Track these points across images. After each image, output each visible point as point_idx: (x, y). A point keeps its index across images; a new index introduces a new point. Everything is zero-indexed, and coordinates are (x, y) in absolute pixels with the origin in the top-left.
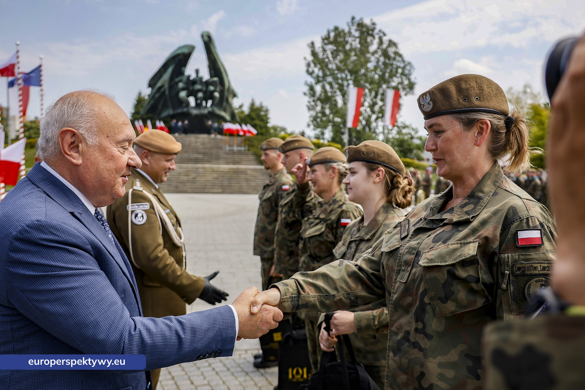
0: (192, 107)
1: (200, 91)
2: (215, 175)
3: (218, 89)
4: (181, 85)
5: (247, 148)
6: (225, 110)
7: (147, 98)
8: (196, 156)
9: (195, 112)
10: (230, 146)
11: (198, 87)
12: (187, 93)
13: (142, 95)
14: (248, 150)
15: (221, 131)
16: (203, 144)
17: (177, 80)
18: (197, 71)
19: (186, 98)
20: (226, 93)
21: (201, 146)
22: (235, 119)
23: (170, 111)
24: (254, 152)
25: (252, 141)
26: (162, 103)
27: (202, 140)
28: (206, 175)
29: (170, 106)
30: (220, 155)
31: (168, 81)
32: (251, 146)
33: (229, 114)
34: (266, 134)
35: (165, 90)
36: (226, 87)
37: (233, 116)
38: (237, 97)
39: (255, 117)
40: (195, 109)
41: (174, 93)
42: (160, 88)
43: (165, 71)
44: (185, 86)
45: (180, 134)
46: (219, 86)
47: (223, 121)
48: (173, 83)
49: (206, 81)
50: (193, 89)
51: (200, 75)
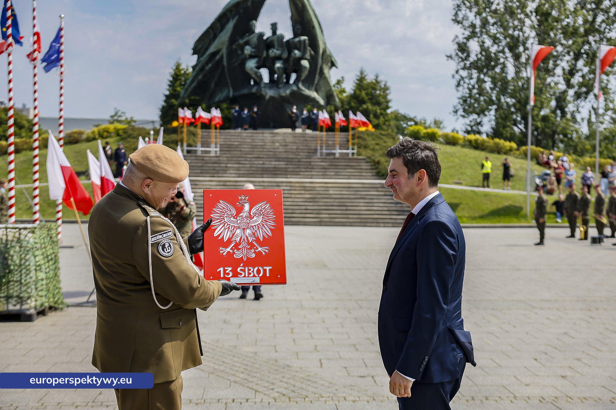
0: (266, 84)
1: (278, 58)
3: (308, 56)
4: (248, 50)
5: (355, 151)
6: (317, 91)
8: (275, 164)
9: (270, 93)
10: (328, 147)
11: (274, 52)
12: (257, 62)
13: (183, 66)
14: (359, 154)
16: (285, 145)
17: (241, 42)
18: (274, 27)
20: (320, 61)
21: (281, 149)
22: (332, 103)
23: (229, 91)
24: (369, 157)
25: (364, 139)
26: (216, 78)
27: (283, 138)
28: (293, 196)
29: (230, 84)
30: (313, 163)
31: (226, 43)
32: (362, 147)
33: (324, 94)
34: (385, 127)
35: (222, 57)
36: (321, 51)
37: (329, 98)
38: (337, 67)
39: (366, 98)
40: (270, 88)
41: (236, 64)
42: (214, 55)
43: (222, 27)
44: (254, 52)
45: (246, 129)
46: (309, 48)
47: (314, 107)
48: (234, 47)
49: (288, 41)
50: (268, 55)
51: (278, 32)
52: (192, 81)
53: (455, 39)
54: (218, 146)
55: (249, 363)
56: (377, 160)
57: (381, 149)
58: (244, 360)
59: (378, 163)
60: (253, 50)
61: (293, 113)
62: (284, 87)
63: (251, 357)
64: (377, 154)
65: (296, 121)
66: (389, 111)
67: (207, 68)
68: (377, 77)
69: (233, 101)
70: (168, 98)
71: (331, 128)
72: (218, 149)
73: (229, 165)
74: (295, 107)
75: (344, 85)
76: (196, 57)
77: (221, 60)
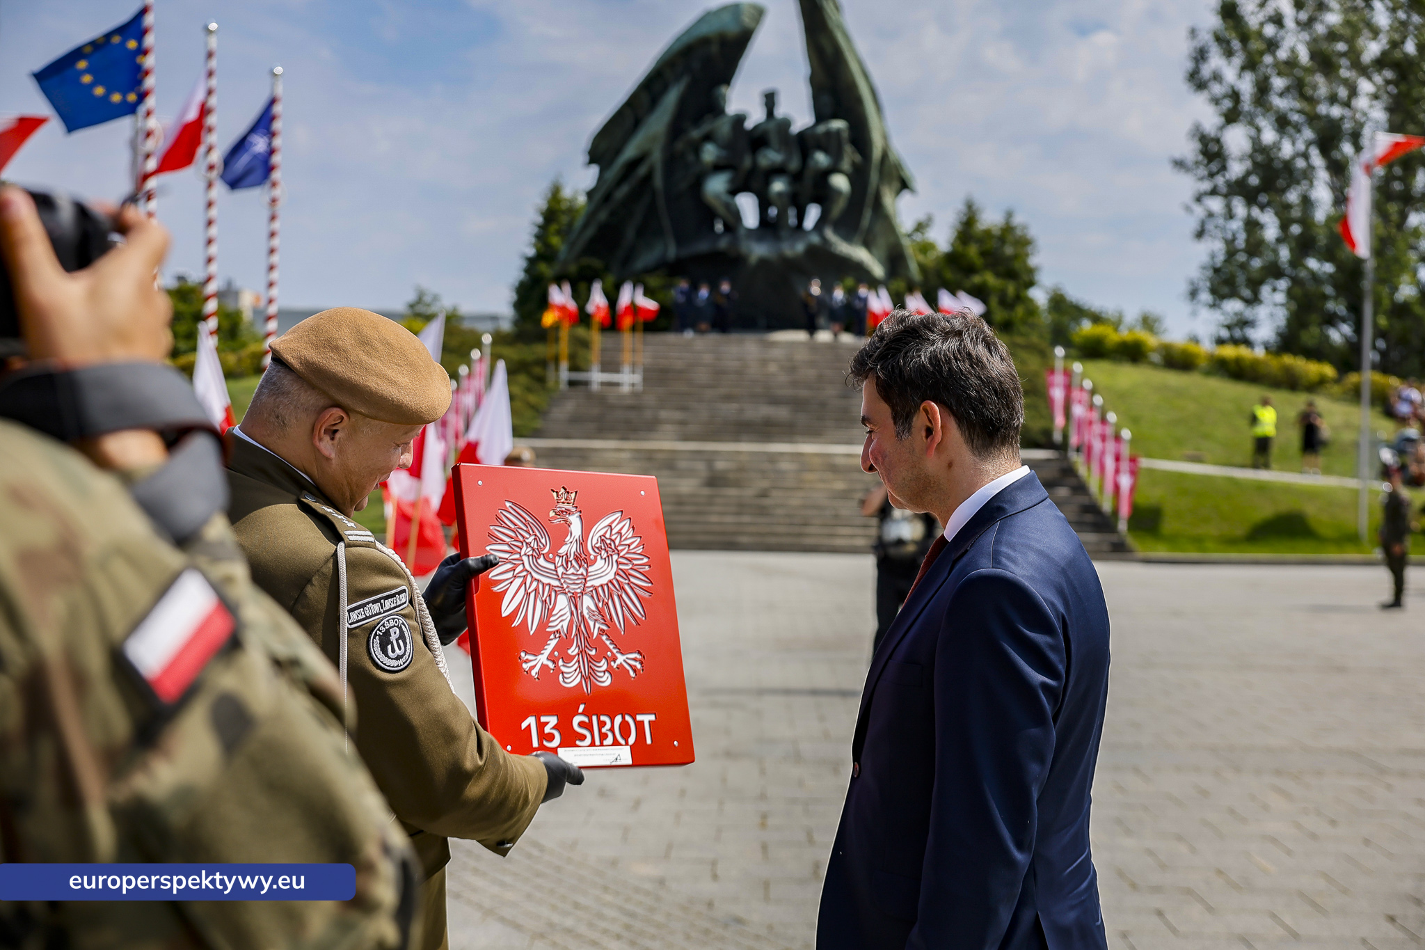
0: (750, 231)
1: (778, 171)
2: (840, 485)
3: (846, 165)
4: (710, 153)
6: (867, 245)
7: (582, 200)
8: (765, 411)
9: (758, 251)
11: (771, 157)
12: (732, 181)
13: (567, 193)
15: (854, 319)
16: (791, 368)
17: (695, 134)
18: (770, 100)
19: (726, 198)
20: (874, 176)
21: (783, 378)
22: (901, 272)
23: (666, 246)
26: (638, 219)
27: (786, 354)
29: (669, 231)
31: (662, 138)
33: (883, 253)
34: (1025, 329)
35: (651, 171)
36: (877, 153)
37: (895, 260)
38: (912, 191)
39: (980, 261)
40: (760, 240)
41: (683, 185)
42: (634, 164)
43: (654, 102)
44: (724, 158)
45: (703, 332)
46: (848, 150)
47: (860, 281)
48: (680, 146)
49: (802, 135)
50: (755, 165)
51: (780, 112)
52: (586, 225)
53: (1193, 129)
54: (640, 369)
60: (722, 153)
61: (811, 296)
62: (790, 236)
65: (817, 314)
66: (1035, 292)
67: (620, 194)
68: (1009, 217)
69: (674, 269)
70: (532, 262)
72: (638, 378)
73: (664, 414)
74: (816, 283)
75: (931, 234)
76: (594, 170)
77: (649, 177)
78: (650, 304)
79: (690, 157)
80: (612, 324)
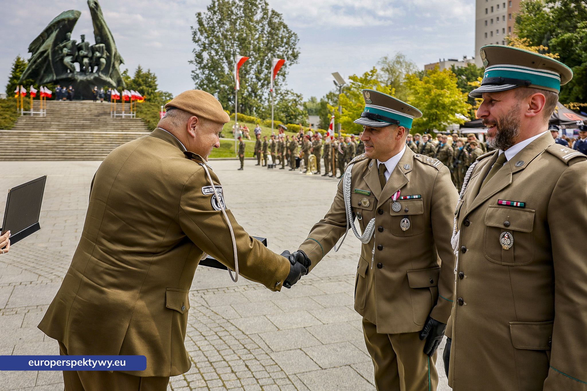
0: (78, 72)
1: (86, 56)
3: (105, 56)
4: (65, 51)
5: (135, 115)
6: (111, 77)
8: (83, 122)
9: (80, 78)
10: (118, 112)
11: (83, 53)
12: (72, 59)
14: (137, 116)
15: (107, 97)
16: (90, 110)
17: (61, 45)
18: (83, 37)
19: (71, 64)
20: (113, 59)
21: (88, 113)
22: (121, 85)
23: (53, 76)
24: (143, 119)
25: (140, 108)
26: (44, 68)
27: (88, 106)
28: (94, 142)
29: (54, 72)
30: (108, 122)
31: (51, 46)
32: (139, 112)
33: (116, 80)
34: (154, 101)
35: (48, 55)
36: (113, 53)
37: (119, 82)
38: (124, 64)
39: (142, 83)
40: (81, 75)
41: (58, 59)
42: (43, 53)
43: (48, 36)
44: (70, 52)
45: (64, 100)
46: (105, 51)
47: (109, 87)
48: (56, 48)
49: (92, 47)
50: (79, 54)
51: (86, 41)
52: (28, 69)
53: (194, 50)
54: (45, 111)
55: (39, 255)
56: (148, 120)
57: (151, 114)
58: (36, 253)
59: (149, 122)
60: (69, 51)
61: (95, 91)
62: (89, 74)
63: (42, 251)
64: (148, 117)
65: (97, 96)
66: (156, 91)
67: (38, 61)
68: (149, 71)
69: (56, 82)
71: (119, 101)
72: (45, 113)
73: (52, 123)
74: (96, 87)
75: (128, 74)
76: (30, 54)
77: (48, 56)
78: (49, 92)
79: (60, 52)
80: (37, 97)
